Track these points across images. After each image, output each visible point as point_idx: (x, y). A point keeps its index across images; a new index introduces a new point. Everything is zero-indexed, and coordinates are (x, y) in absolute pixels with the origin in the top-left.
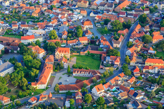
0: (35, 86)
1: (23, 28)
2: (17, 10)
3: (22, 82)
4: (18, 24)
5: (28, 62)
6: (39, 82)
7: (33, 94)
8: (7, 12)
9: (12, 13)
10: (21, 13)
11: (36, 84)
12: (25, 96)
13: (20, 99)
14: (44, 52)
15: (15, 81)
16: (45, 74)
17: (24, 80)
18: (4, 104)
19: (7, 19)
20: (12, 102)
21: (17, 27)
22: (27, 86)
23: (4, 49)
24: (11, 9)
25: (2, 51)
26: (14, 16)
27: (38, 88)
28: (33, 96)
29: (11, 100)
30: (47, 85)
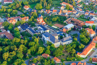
0: (79, 55)
1: (91, 15)
2: (93, 3)
3: (72, 51)
4: (89, 12)
5: (82, 38)
6: (82, 53)
7: (76, 60)
8: (87, 4)
9: (90, 4)
10: (95, 6)
11: (80, 54)
12: (70, 60)
13: (67, 62)
14: (95, 34)
15: (68, 50)
16: (87, 49)
17: (74, 50)
18: (57, 63)
19: (85, 8)
20: (62, 62)
21: (88, 14)
22: (74, 54)
23: (73, 27)
24: (90, 2)
25: (72, 28)
26: (90, 7)
27: (80, 57)
28: (75, 61)
29: (61, 61)
30: (87, 56)
